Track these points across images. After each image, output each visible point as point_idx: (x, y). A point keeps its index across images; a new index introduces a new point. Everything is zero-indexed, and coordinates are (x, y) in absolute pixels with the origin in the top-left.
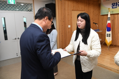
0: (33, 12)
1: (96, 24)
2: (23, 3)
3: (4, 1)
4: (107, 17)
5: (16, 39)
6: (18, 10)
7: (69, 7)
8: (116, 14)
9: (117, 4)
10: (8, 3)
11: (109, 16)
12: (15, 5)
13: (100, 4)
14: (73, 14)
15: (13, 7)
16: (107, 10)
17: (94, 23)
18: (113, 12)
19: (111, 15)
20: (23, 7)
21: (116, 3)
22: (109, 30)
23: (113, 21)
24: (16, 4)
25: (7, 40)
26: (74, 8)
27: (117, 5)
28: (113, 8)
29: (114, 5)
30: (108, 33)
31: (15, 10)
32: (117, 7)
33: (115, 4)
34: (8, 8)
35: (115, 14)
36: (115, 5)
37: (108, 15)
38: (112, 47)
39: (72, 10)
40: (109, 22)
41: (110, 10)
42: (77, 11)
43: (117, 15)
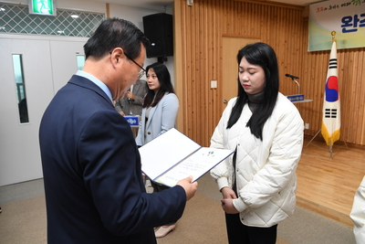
1: (293, 78)
2: (78, 13)
3: (21, 7)
4: (329, 57)
6: (62, 34)
7: (213, 25)
8: (354, 50)
9: (356, 20)
10: (31, 12)
11: (333, 55)
12: (52, 18)
13: (308, 18)
14: (224, 49)
15: (48, 22)
16: (329, 36)
17: (287, 75)
18: (344, 42)
19: (339, 51)
20: (75, 24)
21: (356, 16)
22: (332, 98)
23: (345, 71)
24: (54, 14)
25: (28, 122)
26: (228, 29)
27: (359, 23)
28: (344, 31)
29: (349, 23)
30: (328, 105)
31: (53, 34)
32: (358, 27)
33: (350, 18)
34: (33, 25)
35: (350, 50)
36: (352, 22)
37: (329, 52)
38: (341, 150)
39: (223, 36)
40: (333, 72)
41: (336, 37)
42: (239, 40)
43: (356, 53)
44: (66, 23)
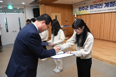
0: (25, 14)
1: (67, 21)
3: (6, 8)
5: (13, 31)
7: (49, 10)
8: (82, 15)
10: (8, 9)
11: (76, 16)
14: (52, 15)
15: (12, 11)
18: (79, 13)
19: (77, 15)
20: (18, 10)
24: (13, 9)
25: (8, 32)
28: (79, 11)
29: (80, 9)
35: (80, 15)
37: (75, 15)
39: (51, 12)
42: (55, 13)
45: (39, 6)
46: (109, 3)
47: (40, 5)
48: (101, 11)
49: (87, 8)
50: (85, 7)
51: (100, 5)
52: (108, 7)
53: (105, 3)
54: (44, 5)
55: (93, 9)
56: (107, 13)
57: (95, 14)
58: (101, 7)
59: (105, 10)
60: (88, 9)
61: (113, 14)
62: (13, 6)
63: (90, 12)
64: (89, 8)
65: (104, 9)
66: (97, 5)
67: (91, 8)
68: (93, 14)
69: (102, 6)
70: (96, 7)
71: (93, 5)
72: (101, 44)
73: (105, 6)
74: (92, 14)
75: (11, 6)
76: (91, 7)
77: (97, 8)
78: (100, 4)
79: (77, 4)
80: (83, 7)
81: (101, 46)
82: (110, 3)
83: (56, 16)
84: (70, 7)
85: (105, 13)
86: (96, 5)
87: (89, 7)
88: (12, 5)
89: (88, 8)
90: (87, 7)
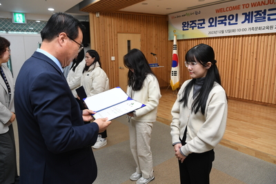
1: (154, 55)
3: (8, 19)
7: (112, 27)
10: (14, 22)
11: (175, 43)
18: (183, 36)
19: (178, 41)
21: (188, 22)
22: (175, 65)
24: (25, 23)
26: (120, 29)
27: (189, 26)
28: (183, 30)
29: (185, 25)
30: (173, 69)
32: (189, 28)
33: (185, 23)
35: (186, 40)
37: (173, 41)
39: (118, 33)
40: (175, 52)
42: (127, 34)
44: (34, 25)
45: (89, 16)
46: (252, 12)
47: (91, 15)
48: (233, 31)
49: (201, 24)
50: (197, 22)
51: (231, 18)
52: (252, 22)
53: (243, 14)
54: (100, 14)
55: (216, 26)
56: (249, 36)
57: (221, 37)
58: (233, 21)
59: (245, 30)
60: (203, 26)
61: (263, 40)
62: (25, 14)
63: (210, 33)
64: (207, 24)
65: (242, 27)
66: (225, 17)
67: (211, 23)
68: (216, 38)
69: (236, 21)
70: (222, 21)
71: (216, 18)
72: (235, 108)
73: (243, 20)
74: (213, 38)
75: (21, 15)
76: (211, 21)
77: (225, 25)
78: (233, 16)
79: (178, 14)
80: (193, 22)
81: (235, 114)
82: (255, 14)
83: (129, 41)
84: (162, 21)
85: (243, 36)
86: (223, 18)
87: (207, 22)
88: (23, 13)
89: (204, 23)
90: (202, 22)
